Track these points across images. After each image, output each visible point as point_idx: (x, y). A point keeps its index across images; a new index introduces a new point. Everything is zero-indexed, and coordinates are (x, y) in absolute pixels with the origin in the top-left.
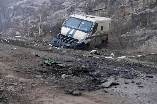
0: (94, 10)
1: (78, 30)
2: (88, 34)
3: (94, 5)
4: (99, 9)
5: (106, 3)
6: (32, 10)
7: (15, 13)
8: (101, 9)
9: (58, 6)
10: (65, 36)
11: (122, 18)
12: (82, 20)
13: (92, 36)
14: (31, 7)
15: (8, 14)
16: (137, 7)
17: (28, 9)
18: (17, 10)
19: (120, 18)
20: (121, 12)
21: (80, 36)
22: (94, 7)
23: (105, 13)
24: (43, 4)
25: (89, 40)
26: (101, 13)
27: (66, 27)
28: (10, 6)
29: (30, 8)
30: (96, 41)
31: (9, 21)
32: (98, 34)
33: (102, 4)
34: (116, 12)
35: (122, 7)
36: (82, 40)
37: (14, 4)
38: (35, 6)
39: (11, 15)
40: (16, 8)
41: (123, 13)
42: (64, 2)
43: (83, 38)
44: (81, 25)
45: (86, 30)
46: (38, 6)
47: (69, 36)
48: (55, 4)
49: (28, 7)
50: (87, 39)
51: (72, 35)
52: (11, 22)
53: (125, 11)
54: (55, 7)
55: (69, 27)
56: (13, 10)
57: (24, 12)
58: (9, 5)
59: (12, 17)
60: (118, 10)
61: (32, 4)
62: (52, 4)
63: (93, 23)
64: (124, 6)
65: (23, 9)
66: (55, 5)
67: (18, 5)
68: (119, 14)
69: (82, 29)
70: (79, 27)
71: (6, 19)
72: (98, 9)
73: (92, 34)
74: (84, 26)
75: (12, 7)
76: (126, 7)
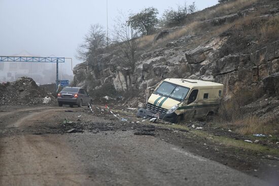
0: (222, 72)
1: (170, 97)
2: (182, 103)
3: (222, 66)
4: (228, 71)
5: (236, 63)
6: (165, 71)
7: (146, 75)
8: (230, 71)
9: (196, 66)
10: (152, 105)
11: (255, 84)
12: (176, 86)
13: (189, 105)
14: (165, 66)
15: (136, 76)
16: (271, 69)
17: (160, 70)
18: (149, 71)
19: (253, 84)
20: (254, 75)
21: (171, 105)
22: (223, 68)
23: (235, 77)
24: (181, 62)
25: (182, 111)
26: (230, 76)
27: (157, 93)
28: (139, 64)
29: (163, 68)
30: (197, 113)
31: (136, 88)
32: (200, 104)
33: (231, 64)
34: (247, 76)
35: (254, 69)
36: (172, 110)
37: (144, 62)
38: (169, 66)
39: (140, 78)
40: (147, 68)
41: (257, 77)
42: (203, 61)
43: (174, 108)
44: (174, 92)
45: (180, 97)
46: (173, 65)
47: (158, 105)
48: (192, 63)
49: (160, 66)
50: (179, 109)
51: (161, 104)
52: (140, 88)
53: (259, 74)
54: (192, 68)
55: (160, 94)
56: (143, 71)
57: (157, 75)
58: (137, 63)
59: (141, 82)
60: (250, 73)
61: (167, 62)
62: (189, 63)
63: (189, 89)
64: (258, 68)
65: (155, 70)
66: (192, 65)
67: (149, 63)
68: (251, 78)
69: (176, 97)
70: (172, 93)
71: (133, 84)
72: (226, 72)
73: (188, 103)
74: (178, 93)
75: (141, 67)
76: (261, 68)
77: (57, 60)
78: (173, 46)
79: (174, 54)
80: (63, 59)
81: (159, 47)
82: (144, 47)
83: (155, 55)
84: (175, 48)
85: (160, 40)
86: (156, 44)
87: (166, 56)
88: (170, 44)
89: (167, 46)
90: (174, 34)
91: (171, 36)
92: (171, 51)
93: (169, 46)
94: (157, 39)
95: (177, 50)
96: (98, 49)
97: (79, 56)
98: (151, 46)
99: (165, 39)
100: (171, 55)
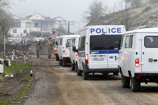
77: (69, 23)
78: (154, 18)
79: (154, 24)
80: (73, 23)
81: (144, 18)
82: (134, 17)
83: (142, 24)
84: (156, 20)
85: (145, 13)
86: (143, 16)
87: (149, 25)
88: (152, 17)
89: (150, 18)
90: (155, 10)
91: (153, 11)
92: (153, 21)
93: (151, 18)
94: (143, 12)
95: (156, 21)
96: (100, 17)
97: (83, 19)
98: (139, 17)
99: (148, 13)
100: (153, 25)
